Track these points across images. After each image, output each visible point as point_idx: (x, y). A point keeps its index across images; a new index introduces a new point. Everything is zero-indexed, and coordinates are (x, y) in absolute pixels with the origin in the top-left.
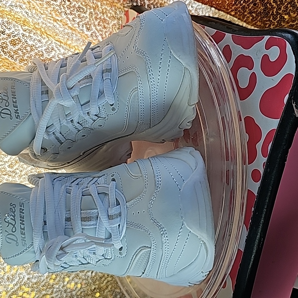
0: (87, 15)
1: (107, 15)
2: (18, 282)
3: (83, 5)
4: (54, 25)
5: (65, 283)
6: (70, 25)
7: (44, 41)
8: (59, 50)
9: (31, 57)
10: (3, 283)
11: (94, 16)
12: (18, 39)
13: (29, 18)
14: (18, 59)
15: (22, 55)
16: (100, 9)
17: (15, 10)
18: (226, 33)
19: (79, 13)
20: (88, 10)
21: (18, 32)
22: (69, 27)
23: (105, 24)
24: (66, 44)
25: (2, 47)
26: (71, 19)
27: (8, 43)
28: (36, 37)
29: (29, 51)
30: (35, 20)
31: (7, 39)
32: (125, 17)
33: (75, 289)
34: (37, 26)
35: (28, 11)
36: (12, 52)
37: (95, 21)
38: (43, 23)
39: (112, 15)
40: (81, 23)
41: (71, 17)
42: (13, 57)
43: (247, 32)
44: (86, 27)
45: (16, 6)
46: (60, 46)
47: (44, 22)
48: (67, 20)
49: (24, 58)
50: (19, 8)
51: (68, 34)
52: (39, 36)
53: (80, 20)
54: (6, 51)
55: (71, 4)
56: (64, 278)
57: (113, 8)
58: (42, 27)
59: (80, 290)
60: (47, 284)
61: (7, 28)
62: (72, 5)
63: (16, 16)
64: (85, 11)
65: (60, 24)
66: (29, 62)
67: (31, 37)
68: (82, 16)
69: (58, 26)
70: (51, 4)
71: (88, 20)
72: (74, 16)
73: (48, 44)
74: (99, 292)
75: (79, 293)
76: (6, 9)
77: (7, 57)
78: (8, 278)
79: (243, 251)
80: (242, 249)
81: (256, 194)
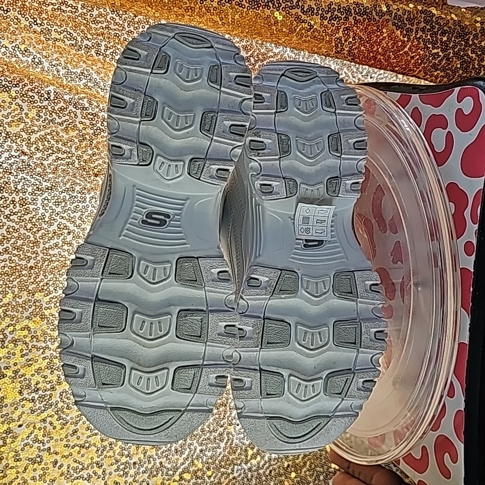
2: (189, 455)
10: (171, 456)
18: (413, 95)
33: (263, 467)
56: (246, 451)
60: (225, 458)
74: (295, 472)
75: (268, 472)
78: (176, 450)
79: (468, 343)
80: (467, 342)
81: (472, 270)
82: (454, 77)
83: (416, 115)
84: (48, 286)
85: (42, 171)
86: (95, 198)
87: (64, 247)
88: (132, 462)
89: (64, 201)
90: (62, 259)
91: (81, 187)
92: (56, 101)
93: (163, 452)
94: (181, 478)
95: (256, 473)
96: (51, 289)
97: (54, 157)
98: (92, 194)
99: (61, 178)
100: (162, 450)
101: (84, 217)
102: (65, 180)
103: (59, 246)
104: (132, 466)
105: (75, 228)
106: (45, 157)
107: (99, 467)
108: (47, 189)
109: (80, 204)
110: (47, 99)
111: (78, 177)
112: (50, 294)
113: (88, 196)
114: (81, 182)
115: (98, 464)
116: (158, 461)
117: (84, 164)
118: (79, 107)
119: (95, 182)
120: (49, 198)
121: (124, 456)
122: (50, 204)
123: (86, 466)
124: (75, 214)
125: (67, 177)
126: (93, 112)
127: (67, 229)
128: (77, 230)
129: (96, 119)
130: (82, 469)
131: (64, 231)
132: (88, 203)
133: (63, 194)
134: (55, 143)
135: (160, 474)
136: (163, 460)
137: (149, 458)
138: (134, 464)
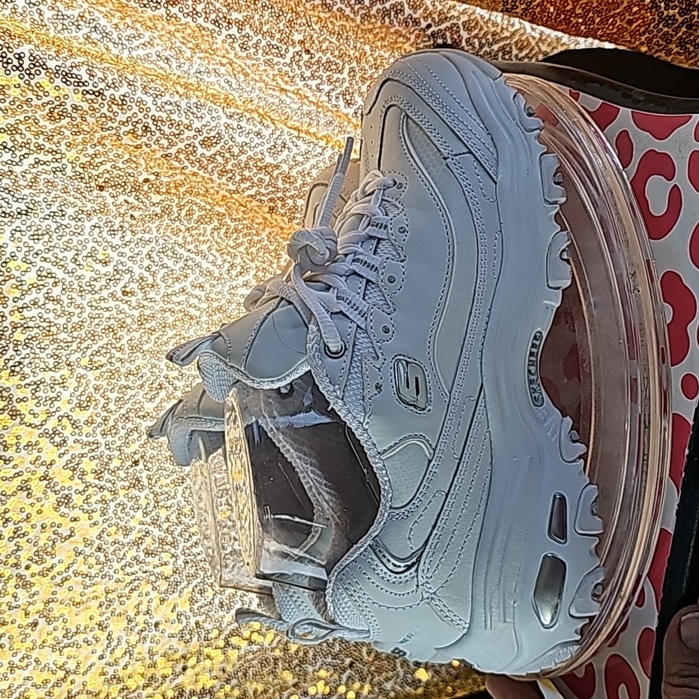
0: (345, 74)
3: (335, 56)
4: (280, 100)
6: (313, 98)
7: (266, 133)
8: (296, 146)
9: (239, 164)
10: (213, 613)
11: (359, 75)
12: (217, 136)
13: (233, 92)
14: (215, 172)
15: (223, 162)
16: (371, 59)
17: (207, 79)
18: (621, 108)
19: (329, 73)
20: (346, 64)
21: (217, 121)
22: (311, 102)
24: (307, 133)
25: (186, 152)
26: (314, 87)
27: (197, 145)
28: (251, 127)
29: (236, 154)
30: (245, 95)
31: (194, 137)
34: (250, 106)
35: (229, 78)
36: (204, 159)
37: (360, 84)
38: (260, 98)
40: (333, 94)
41: (313, 83)
42: (206, 169)
43: (660, 105)
44: (344, 99)
45: (208, 73)
46: (298, 138)
47: (262, 95)
48: (306, 89)
49: (227, 168)
50: (213, 74)
51: (309, 113)
52: (258, 124)
53: (332, 87)
54: (194, 159)
55: (311, 58)
57: (396, 53)
58: (259, 107)
61: (197, 117)
62: (314, 60)
63: (209, 92)
64: (340, 68)
65: (293, 96)
66: (236, 174)
67: (241, 128)
68: (334, 79)
69: (289, 101)
70: (274, 62)
71: (346, 84)
72: (319, 81)
73: (275, 136)
76: (190, 81)
77: (195, 170)
78: (221, 603)
79: (672, 533)
80: (671, 530)
81: (691, 423)
84: (22, 366)
85: (11, 184)
86: (99, 227)
87: (47, 306)
88: (153, 621)
89: (47, 233)
90: (45, 325)
91: (77, 209)
92: (33, 71)
93: (201, 607)
94: (228, 644)
96: (27, 370)
97: (31, 160)
98: (95, 220)
99: (43, 196)
100: (200, 604)
101: (80, 258)
102: (50, 199)
103: (39, 304)
104: (153, 627)
105: (66, 276)
106: (17, 160)
107: (102, 629)
108: (19, 213)
109: (73, 237)
110: (17, 68)
111: (72, 193)
112: (25, 378)
113: (88, 225)
114: (77, 201)
115: (100, 625)
116: (193, 621)
117: (81, 171)
118: (72, 80)
119: (100, 199)
120: (23, 228)
121: (141, 614)
122: (25, 239)
123: (82, 628)
124: (66, 253)
125: (54, 192)
126: (95, 90)
127: (52, 277)
128: (68, 279)
129: (100, 101)
130: (76, 633)
131: (48, 280)
132: (86, 236)
133: (46, 222)
134: (32, 137)
135: (195, 639)
136: (201, 619)
137: (179, 615)
138: (157, 625)
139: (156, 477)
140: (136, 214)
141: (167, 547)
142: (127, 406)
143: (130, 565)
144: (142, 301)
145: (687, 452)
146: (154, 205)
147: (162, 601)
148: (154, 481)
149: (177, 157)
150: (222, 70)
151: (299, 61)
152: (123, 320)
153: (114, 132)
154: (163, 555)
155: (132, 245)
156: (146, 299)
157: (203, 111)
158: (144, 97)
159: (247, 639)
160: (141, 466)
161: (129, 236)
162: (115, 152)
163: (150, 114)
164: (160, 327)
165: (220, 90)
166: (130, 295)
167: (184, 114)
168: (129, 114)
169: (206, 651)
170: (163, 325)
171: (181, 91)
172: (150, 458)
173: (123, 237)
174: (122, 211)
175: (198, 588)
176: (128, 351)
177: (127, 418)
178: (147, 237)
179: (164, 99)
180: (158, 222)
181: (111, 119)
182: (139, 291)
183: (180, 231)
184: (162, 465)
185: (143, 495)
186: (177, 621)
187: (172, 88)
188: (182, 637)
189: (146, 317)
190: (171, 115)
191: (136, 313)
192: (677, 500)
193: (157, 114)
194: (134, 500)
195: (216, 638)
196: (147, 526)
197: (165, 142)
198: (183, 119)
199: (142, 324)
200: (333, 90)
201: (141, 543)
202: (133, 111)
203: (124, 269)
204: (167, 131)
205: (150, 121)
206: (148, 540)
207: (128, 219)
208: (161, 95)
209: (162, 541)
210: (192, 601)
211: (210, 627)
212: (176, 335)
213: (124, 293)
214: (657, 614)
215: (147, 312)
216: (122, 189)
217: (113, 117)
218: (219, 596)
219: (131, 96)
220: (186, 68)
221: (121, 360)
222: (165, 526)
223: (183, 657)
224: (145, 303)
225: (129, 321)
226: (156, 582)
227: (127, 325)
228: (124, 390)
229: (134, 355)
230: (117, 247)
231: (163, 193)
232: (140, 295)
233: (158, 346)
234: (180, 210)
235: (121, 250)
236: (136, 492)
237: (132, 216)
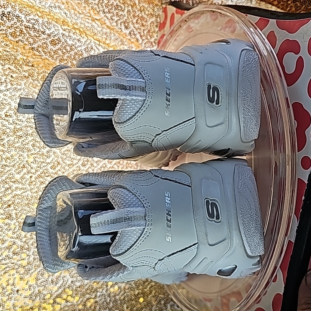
0: (125, 13)
1: (145, 13)
2: (62, 284)
3: (121, 3)
4: (92, 25)
5: (109, 287)
6: (108, 24)
7: (83, 40)
8: (98, 49)
9: (71, 57)
10: (48, 285)
11: (132, 14)
12: (58, 39)
13: (68, 19)
14: (58, 60)
15: (62, 55)
16: (138, 7)
17: (55, 11)
18: (270, 20)
19: (117, 11)
20: (126, 8)
21: (58, 32)
22: (107, 26)
23: (143, 22)
24: (104, 43)
25: (43, 47)
26: (109, 18)
27: (48, 43)
28: (75, 36)
29: (69, 50)
30: (74, 21)
31: (47, 39)
32: (164, 14)
33: (119, 293)
34: (76, 26)
35: (66, 12)
36: (52, 52)
37: (133, 19)
39: (150, 13)
40: (119, 22)
41: (109, 15)
42: (53, 57)
43: (292, 16)
44: (124, 26)
45: (55, 7)
46: (99, 45)
47: (82, 22)
48: (105, 18)
49: (64, 58)
50: (58, 8)
51: (106, 34)
52: (79, 36)
53: (118, 18)
54: (47, 51)
55: (109, 2)
57: (151, 6)
58: (81, 28)
59: (123, 295)
60: (91, 287)
61: (47, 28)
62: (110, 4)
63: (55, 17)
64: (123, 9)
65: (98, 23)
66: (69, 62)
67: (70, 36)
68: (120, 14)
69: (96, 26)
70: (90, 2)
71: (126, 18)
72: (112, 15)
73: (87, 43)
74: (143, 297)
75: (123, 297)
76: (46, 11)
77: (47, 57)
78: (52, 280)
79: (294, 242)
80: (293, 241)
81: (306, 182)
82: (300, 9)
83: (271, 38)
88: (16, 289)
93: (42, 282)
94: (55, 302)
95: (113, 298)
100: (41, 281)
104: (16, 292)
116: (37, 289)
121: (10, 285)
135: (38, 299)
136: (41, 288)
137: (30, 286)
138: (18, 291)
139: (20, 214)
140: (14, 75)
141: (25, 251)
142: (6, 176)
143: (4, 259)
144: (15, 121)
145: (303, 198)
146: (25, 71)
147: (21, 279)
148: (19, 216)
149: (37, 49)
150: (63, 7)
151: (102, 3)
152: (5, 130)
153: (4, 32)
154: (22, 254)
155: (11, 91)
156: (18, 120)
157: (51, 26)
158: (20, 15)
159: (65, 300)
160: (12, 208)
161: (9, 86)
162: (5, 43)
163: (23, 24)
164: (25, 135)
165: (61, 17)
166: (9, 117)
167: (41, 26)
168: (12, 22)
169: (44, 305)
170: (27, 134)
171: (40, 15)
172: (17, 204)
173: (6, 86)
174: (7, 73)
175: (41, 272)
176: (7, 147)
177: (5, 182)
178: (19, 87)
179: (31, 17)
180: (25, 81)
181: (3, 24)
182: (14, 115)
183: (38, 86)
184: (24, 207)
185: (13, 223)
186: (28, 289)
187: (35, 12)
188: (31, 298)
189: (17, 129)
190: (34, 26)
191: (12, 127)
192: (297, 224)
193: (27, 24)
194: (8, 225)
195: (49, 299)
196: (14, 239)
197: (31, 40)
198: (40, 28)
199: (15, 133)
200: (119, 20)
201: (11, 248)
202: (14, 21)
203: (6, 103)
204: (33, 34)
205: (23, 27)
206: (15, 247)
207: (10, 78)
208: (29, 15)
209: (22, 248)
210: (37, 279)
211: (46, 293)
212: (33, 140)
213: (6, 116)
214: (284, 286)
215: (18, 127)
216: (8, 62)
217: (4, 23)
218: (51, 277)
219: (13, 13)
220: (44, 4)
221: (3, 151)
222: (24, 240)
223: (31, 308)
224: (17, 122)
225: (8, 131)
226: (18, 268)
227: (7, 133)
228: (4, 167)
229: (10, 149)
230: (3, 91)
231: (30, 66)
232: (15, 117)
233: (23, 145)
234: (39, 75)
235: (5, 92)
236: (9, 221)
237: (11, 76)
